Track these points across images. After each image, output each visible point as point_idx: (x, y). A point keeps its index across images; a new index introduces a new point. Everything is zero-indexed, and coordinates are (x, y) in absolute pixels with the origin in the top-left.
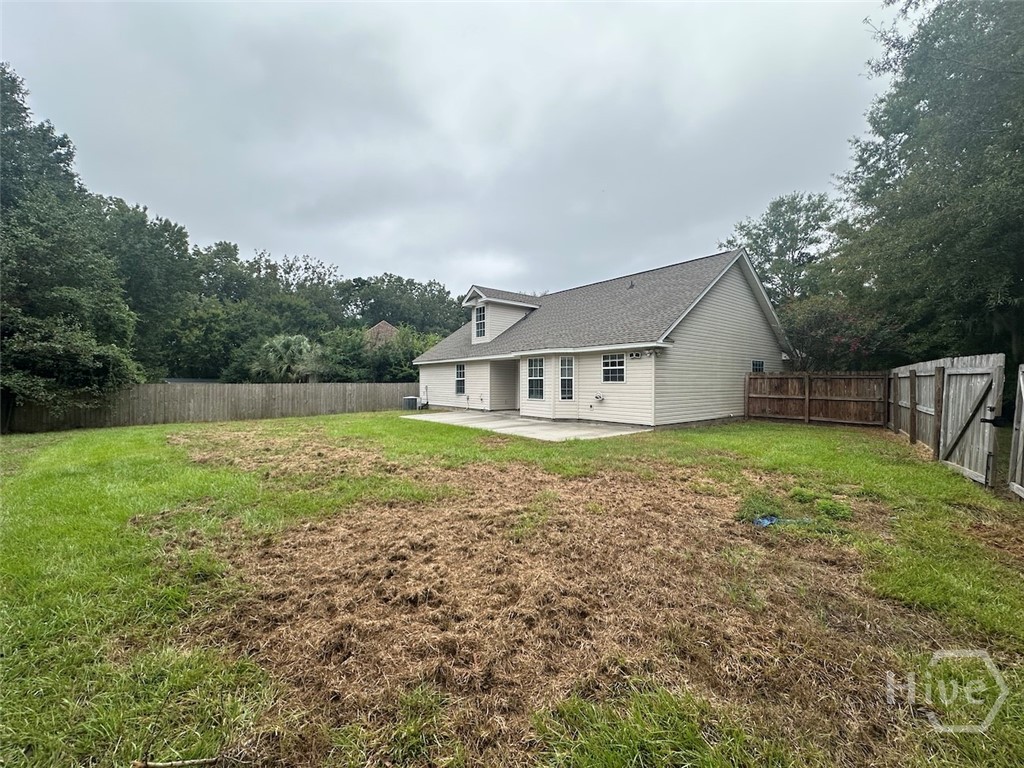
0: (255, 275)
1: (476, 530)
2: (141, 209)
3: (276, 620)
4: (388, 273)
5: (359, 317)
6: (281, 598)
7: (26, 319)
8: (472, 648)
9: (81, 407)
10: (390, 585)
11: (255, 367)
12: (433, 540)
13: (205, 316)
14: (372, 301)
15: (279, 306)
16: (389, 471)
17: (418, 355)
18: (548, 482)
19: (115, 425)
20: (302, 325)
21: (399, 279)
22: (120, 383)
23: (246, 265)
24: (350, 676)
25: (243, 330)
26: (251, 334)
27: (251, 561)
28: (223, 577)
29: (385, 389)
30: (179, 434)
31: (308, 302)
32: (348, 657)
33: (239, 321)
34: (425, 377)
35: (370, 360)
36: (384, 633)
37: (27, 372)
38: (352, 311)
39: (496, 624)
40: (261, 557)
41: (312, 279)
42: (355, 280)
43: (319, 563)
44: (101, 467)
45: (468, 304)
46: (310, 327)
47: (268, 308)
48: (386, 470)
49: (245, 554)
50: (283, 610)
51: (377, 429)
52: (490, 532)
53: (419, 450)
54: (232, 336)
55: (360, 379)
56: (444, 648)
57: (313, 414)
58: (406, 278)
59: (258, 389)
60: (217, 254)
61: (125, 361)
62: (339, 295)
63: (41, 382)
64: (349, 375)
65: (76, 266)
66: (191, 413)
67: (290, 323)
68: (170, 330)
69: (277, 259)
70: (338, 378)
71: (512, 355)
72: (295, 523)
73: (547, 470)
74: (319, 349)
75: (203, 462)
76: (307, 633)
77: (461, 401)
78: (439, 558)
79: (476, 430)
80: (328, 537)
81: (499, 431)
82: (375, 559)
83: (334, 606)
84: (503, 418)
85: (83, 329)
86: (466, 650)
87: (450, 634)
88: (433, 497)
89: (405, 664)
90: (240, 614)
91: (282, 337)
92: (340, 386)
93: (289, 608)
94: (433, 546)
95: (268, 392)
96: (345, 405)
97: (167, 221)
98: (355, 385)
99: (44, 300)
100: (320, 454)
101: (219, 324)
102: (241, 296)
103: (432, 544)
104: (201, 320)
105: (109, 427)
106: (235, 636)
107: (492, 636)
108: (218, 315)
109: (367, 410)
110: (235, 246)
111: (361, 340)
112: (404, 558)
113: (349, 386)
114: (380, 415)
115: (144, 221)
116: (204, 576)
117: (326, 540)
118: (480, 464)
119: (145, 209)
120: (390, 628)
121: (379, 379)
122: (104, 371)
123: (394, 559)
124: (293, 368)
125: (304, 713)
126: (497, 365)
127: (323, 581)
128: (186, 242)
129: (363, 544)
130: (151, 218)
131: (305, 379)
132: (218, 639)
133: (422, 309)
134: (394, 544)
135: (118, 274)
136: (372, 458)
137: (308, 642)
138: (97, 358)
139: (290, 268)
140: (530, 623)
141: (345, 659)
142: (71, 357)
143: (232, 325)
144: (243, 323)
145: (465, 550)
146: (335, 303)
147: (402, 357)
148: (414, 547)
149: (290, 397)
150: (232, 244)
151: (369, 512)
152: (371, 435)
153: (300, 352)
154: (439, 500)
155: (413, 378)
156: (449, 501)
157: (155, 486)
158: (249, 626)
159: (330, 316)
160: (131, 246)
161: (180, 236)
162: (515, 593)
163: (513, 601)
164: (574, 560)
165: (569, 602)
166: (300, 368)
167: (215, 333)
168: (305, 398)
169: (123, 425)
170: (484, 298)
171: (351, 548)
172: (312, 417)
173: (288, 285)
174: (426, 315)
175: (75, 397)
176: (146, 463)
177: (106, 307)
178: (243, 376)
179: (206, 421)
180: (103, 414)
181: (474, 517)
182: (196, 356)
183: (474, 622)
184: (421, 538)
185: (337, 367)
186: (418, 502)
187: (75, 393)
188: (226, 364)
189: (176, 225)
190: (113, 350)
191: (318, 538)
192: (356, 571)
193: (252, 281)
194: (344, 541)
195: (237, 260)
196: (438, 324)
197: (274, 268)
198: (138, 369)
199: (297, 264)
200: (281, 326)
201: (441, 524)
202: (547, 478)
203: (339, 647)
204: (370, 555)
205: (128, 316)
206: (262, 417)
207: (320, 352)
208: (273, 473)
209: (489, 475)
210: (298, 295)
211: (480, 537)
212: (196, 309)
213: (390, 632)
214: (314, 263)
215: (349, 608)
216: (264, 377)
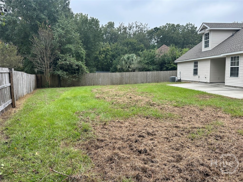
0: (119, 33)
1: (175, 132)
2: (86, 15)
3: (98, 147)
4: (168, 23)
5: (156, 44)
6: (102, 141)
7: (61, 55)
8: (153, 173)
9: (74, 80)
10: (134, 145)
11: (119, 67)
12: (156, 133)
13: (105, 50)
14: (161, 36)
15: (127, 43)
16: (151, 105)
17: (178, 58)
18: (223, 117)
19: (82, 86)
20: (135, 50)
21: (173, 25)
22: (82, 73)
23: (117, 29)
24: (112, 169)
25: (116, 54)
26: (118, 55)
27: (99, 129)
28: (90, 132)
29: (163, 73)
30: (95, 89)
31: (136, 40)
32: (113, 163)
33: (115, 51)
34: (180, 68)
35: (157, 62)
36: (126, 159)
37: (63, 70)
38: (154, 42)
39: (166, 167)
40: (102, 128)
41: (138, 31)
42: (154, 28)
43: (116, 133)
44: (75, 97)
45: (201, 32)
46: (137, 50)
47: (124, 44)
48: (150, 105)
49: (98, 126)
50: (101, 145)
51: (155, 89)
52: (182, 134)
53: (167, 99)
54: (113, 56)
55: (154, 70)
56: (143, 169)
57: (136, 83)
58: (176, 24)
59: (118, 74)
60: (108, 27)
61: (83, 66)
62: (148, 36)
63: (65, 73)
64: (149, 68)
65: (70, 38)
66: (100, 82)
67: (130, 50)
68: (96, 55)
69: (126, 25)
70: (145, 70)
71: (222, 56)
72: (114, 119)
73: (225, 112)
74: (139, 59)
75: (98, 98)
76: (105, 153)
77: (196, 78)
78: (156, 139)
79: (198, 91)
80: (122, 125)
81: (208, 92)
82: (133, 135)
83: (115, 147)
84: (215, 86)
85: (73, 57)
86: (150, 173)
87: (146, 166)
88: (164, 117)
89: (129, 171)
90: (90, 143)
91: (127, 55)
92: (145, 73)
93: (103, 144)
94: (155, 135)
95: (121, 76)
96: (147, 80)
97: (93, 18)
98: (151, 72)
99: (64, 49)
100: (130, 98)
101: (109, 52)
102: (116, 41)
103: (155, 134)
104: (104, 51)
105: (81, 86)
106: (87, 149)
107: (163, 171)
108: (109, 49)
109: (155, 82)
110: (113, 23)
111: (154, 54)
112: (143, 137)
113: (148, 73)
114: (159, 84)
115: (87, 19)
116: (86, 131)
117: (121, 126)
118: (192, 106)
119: (87, 15)
120: (129, 158)
121: (161, 70)
122: (78, 70)
123: (140, 136)
124: (130, 66)
125: (96, 174)
126: (214, 61)
127: (115, 139)
128: (98, 24)
129: (132, 130)
130: (89, 18)
131: (134, 71)
132: (84, 148)
133: (183, 37)
134: (141, 131)
135: (80, 39)
136: (147, 100)
137: (104, 156)
138: (77, 65)
139: (131, 28)
140: (180, 171)
141: (112, 163)
142: (71, 65)
143: (113, 52)
144: (116, 51)
145: (168, 139)
146: (147, 39)
147: (171, 60)
148: (148, 134)
149: (128, 77)
150: (112, 22)
151: (139, 119)
152: (152, 91)
153: (133, 60)
154: (166, 118)
155: (175, 69)
156: (170, 119)
157: (84, 104)
158: (92, 147)
159: (145, 45)
160: (84, 29)
161: (97, 22)
162: (179, 159)
163: (178, 161)
164: (216, 153)
165: (201, 168)
166: (132, 66)
167: (108, 55)
168: (133, 77)
169: (84, 86)
170: (209, 28)
171: (127, 130)
172: (135, 85)
173: (130, 35)
174: (185, 40)
175: (73, 77)
176: (85, 97)
177: (78, 50)
178: (116, 70)
179: (104, 85)
180: (79, 82)
181: (177, 127)
182: (103, 63)
183: (158, 164)
184: (152, 131)
185: (145, 65)
186: (157, 118)
187: (73, 76)
188: (111, 66)
189: (95, 19)
190: (80, 63)
191: (119, 125)
192: (126, 138)
193: (118, 35)
194: (126, 127)
195: (114, 28)
196: (191, 43)
197: (125, 29)
198: (87, 69)
199: (133, 26)
200: (127, 51)
201: (163, 127)
202: (223, 115)
203: (111, 159)
204: (132, 133)
205: (83, 52)
206: (120, 84)
207: (139, 60)
208: (114, 103)
209: (194, 111)
210: (133, 38)
211: (176, 135)
212: (102, 47)
213: (128, 159)
214: (139, 24)
215: (119, 148)
216: (121, 70)
